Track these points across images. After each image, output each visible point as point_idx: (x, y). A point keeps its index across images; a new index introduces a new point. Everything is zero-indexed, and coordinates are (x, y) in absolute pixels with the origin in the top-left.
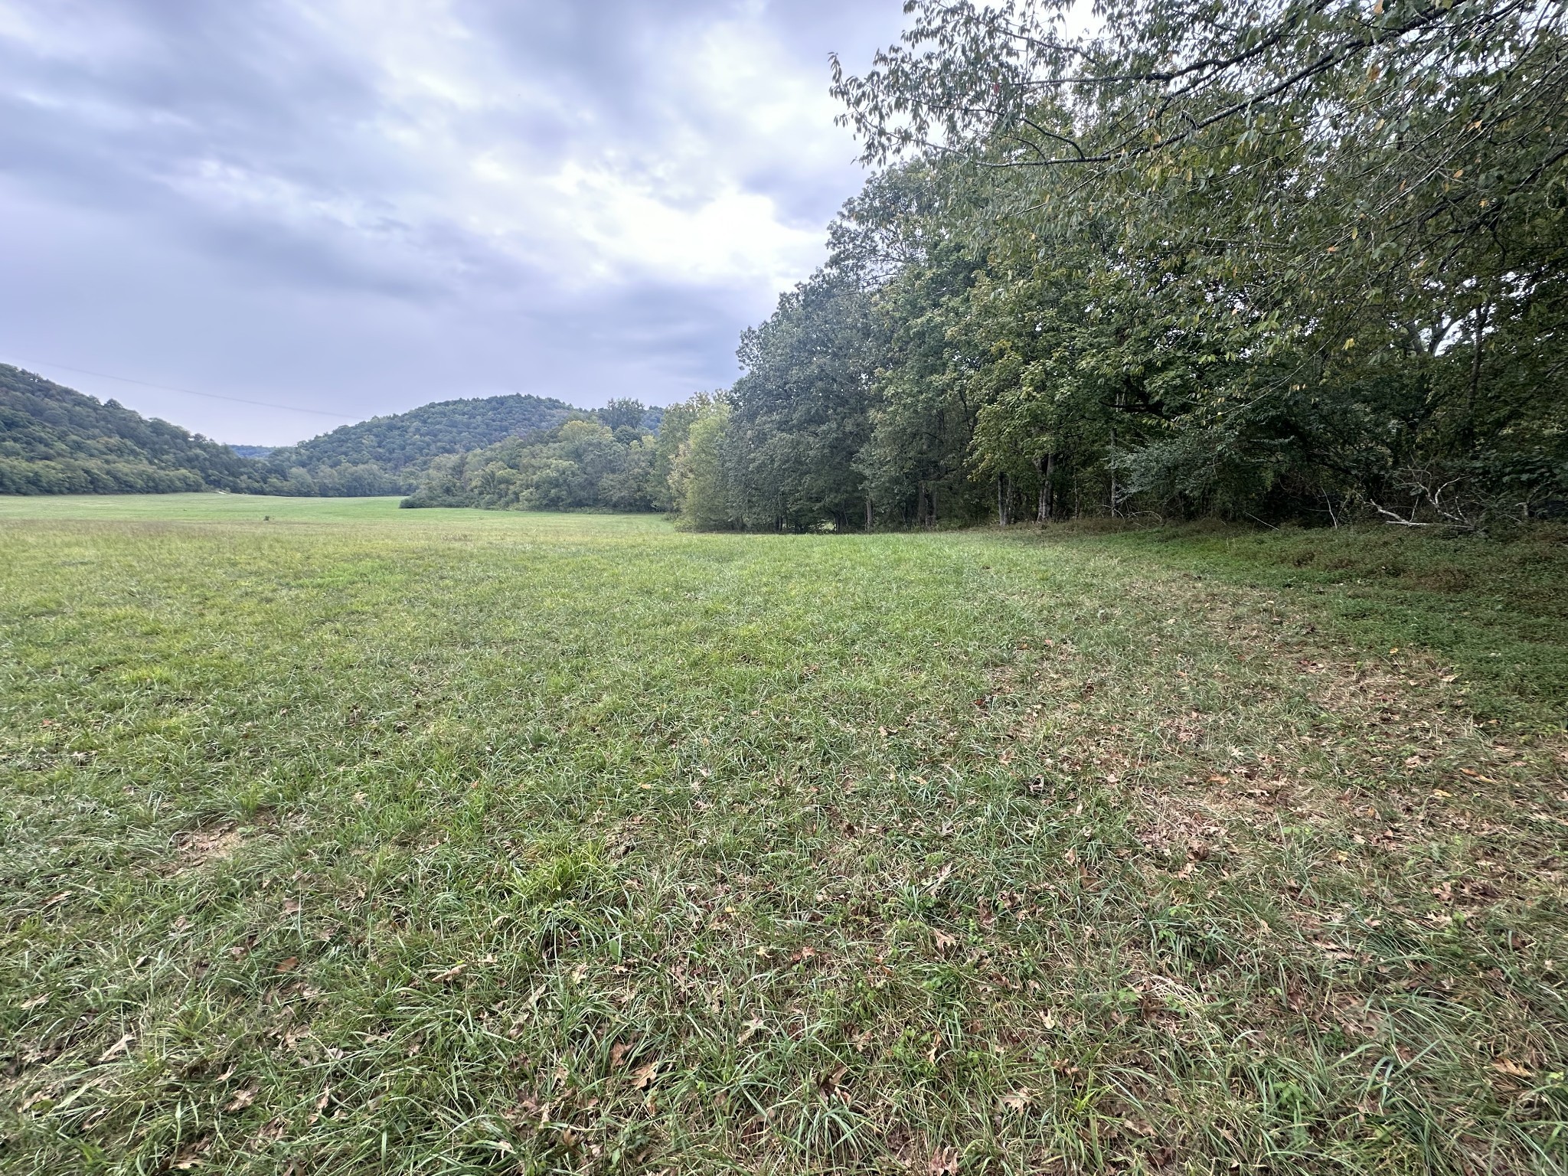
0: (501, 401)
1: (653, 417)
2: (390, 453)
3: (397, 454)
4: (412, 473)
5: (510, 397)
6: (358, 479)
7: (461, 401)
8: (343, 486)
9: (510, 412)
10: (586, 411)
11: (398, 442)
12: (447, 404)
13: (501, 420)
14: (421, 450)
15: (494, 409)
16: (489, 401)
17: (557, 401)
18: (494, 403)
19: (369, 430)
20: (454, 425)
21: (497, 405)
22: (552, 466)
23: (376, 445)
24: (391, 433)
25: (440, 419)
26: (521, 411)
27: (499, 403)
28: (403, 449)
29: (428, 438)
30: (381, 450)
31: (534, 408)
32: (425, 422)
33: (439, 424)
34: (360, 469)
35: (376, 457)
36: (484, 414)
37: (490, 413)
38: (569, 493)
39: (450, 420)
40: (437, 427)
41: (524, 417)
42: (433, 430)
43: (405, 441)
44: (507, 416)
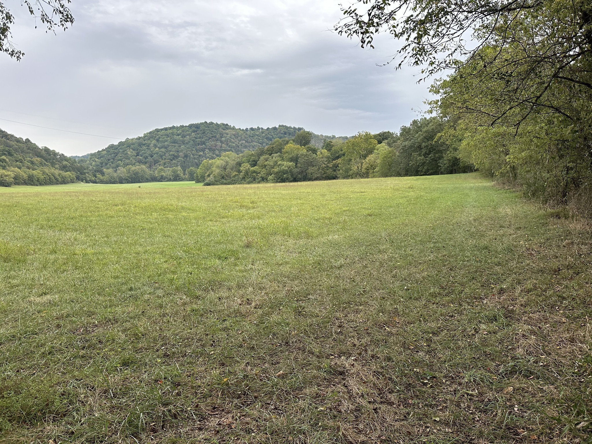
0: (197, 127)
1: (282, 132)
2: (145, 159)
3: (150, 159)
4: (162, 170)
5: (201, 123)
6: (136, 174)
7: (173, 127)
8: (129, 177)
9: (204, 133)
10: (243, 130)
11: (148, 152)
12: (166, 129)
13: (200, 138)
14: (161, 156)
15: (194, 131)
16: (191, 126)
17: (227, 125)
18: (194, 129)
19: (129, 146)
20: (175, 142)
21: (196, 129)
22: (285, 165)
23: (136, 154)
24: (141, 147)
25: (166, 138)
26: (210, 132)
27: (195, 128)
28: (152, 156)
29: (163, 150)
30: (141, 158)
31: (216, 130)
32: (158, 140)
33: (166, 141)
34: (137, 168)
35: (138, 162)
36: (189, 135)
37: (193, 134)
38: (292, 176)
39: (171, 139)
40: (166, 143)
41: (212, 135)
42: (164, 145)
43: (151, 152)
44: (203, 135)
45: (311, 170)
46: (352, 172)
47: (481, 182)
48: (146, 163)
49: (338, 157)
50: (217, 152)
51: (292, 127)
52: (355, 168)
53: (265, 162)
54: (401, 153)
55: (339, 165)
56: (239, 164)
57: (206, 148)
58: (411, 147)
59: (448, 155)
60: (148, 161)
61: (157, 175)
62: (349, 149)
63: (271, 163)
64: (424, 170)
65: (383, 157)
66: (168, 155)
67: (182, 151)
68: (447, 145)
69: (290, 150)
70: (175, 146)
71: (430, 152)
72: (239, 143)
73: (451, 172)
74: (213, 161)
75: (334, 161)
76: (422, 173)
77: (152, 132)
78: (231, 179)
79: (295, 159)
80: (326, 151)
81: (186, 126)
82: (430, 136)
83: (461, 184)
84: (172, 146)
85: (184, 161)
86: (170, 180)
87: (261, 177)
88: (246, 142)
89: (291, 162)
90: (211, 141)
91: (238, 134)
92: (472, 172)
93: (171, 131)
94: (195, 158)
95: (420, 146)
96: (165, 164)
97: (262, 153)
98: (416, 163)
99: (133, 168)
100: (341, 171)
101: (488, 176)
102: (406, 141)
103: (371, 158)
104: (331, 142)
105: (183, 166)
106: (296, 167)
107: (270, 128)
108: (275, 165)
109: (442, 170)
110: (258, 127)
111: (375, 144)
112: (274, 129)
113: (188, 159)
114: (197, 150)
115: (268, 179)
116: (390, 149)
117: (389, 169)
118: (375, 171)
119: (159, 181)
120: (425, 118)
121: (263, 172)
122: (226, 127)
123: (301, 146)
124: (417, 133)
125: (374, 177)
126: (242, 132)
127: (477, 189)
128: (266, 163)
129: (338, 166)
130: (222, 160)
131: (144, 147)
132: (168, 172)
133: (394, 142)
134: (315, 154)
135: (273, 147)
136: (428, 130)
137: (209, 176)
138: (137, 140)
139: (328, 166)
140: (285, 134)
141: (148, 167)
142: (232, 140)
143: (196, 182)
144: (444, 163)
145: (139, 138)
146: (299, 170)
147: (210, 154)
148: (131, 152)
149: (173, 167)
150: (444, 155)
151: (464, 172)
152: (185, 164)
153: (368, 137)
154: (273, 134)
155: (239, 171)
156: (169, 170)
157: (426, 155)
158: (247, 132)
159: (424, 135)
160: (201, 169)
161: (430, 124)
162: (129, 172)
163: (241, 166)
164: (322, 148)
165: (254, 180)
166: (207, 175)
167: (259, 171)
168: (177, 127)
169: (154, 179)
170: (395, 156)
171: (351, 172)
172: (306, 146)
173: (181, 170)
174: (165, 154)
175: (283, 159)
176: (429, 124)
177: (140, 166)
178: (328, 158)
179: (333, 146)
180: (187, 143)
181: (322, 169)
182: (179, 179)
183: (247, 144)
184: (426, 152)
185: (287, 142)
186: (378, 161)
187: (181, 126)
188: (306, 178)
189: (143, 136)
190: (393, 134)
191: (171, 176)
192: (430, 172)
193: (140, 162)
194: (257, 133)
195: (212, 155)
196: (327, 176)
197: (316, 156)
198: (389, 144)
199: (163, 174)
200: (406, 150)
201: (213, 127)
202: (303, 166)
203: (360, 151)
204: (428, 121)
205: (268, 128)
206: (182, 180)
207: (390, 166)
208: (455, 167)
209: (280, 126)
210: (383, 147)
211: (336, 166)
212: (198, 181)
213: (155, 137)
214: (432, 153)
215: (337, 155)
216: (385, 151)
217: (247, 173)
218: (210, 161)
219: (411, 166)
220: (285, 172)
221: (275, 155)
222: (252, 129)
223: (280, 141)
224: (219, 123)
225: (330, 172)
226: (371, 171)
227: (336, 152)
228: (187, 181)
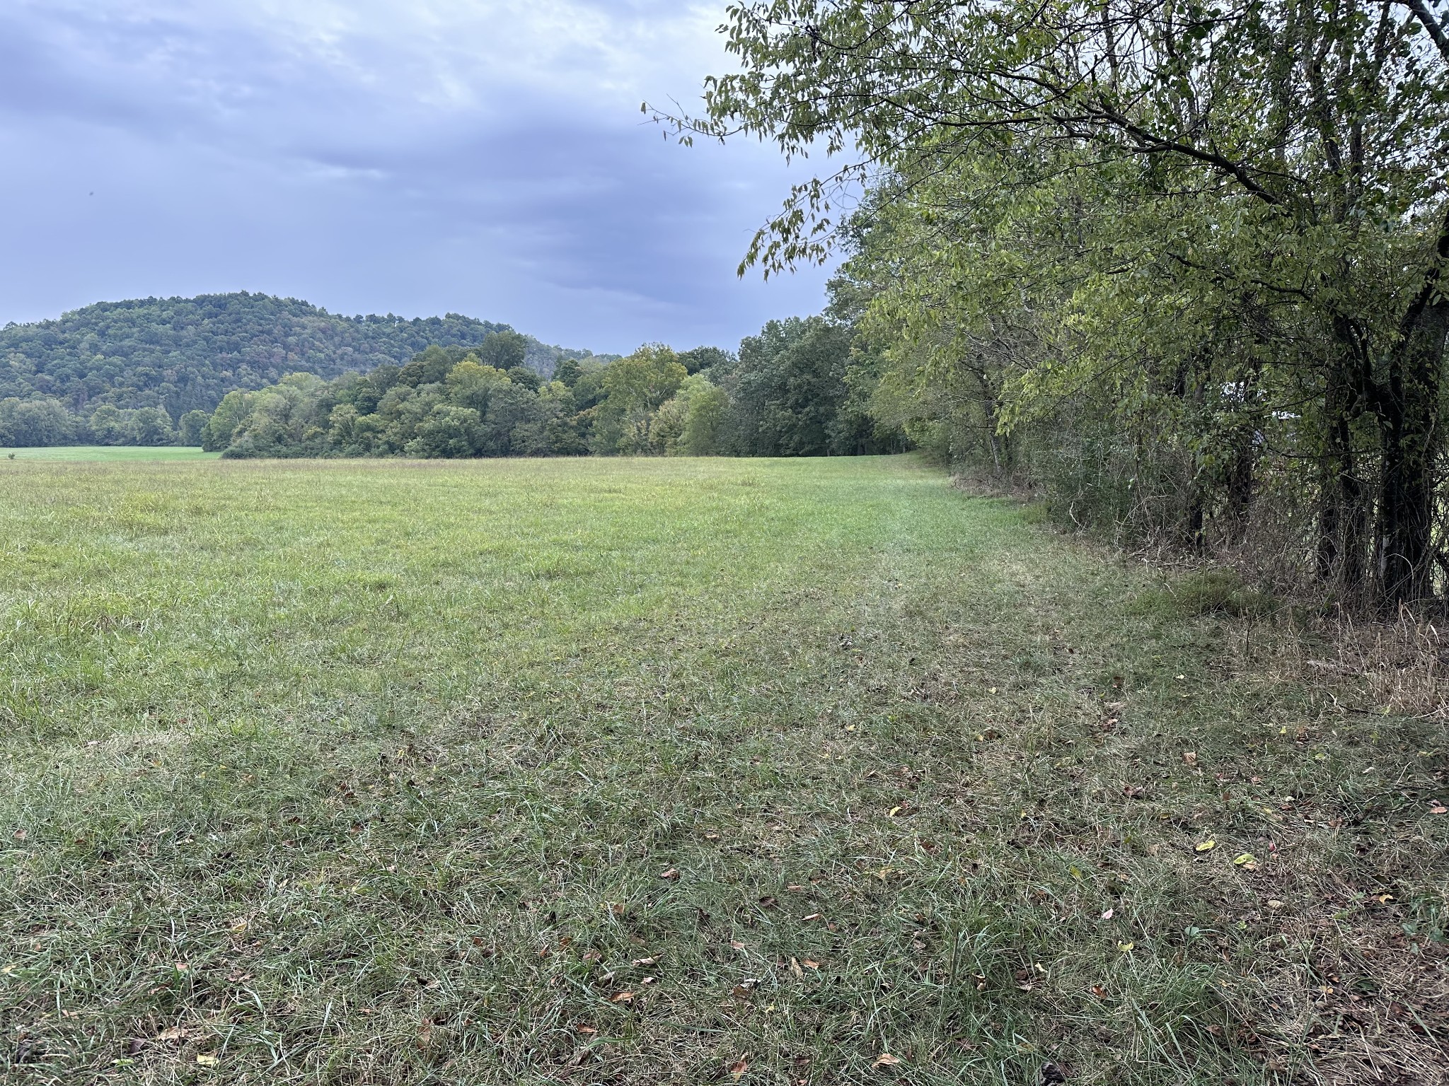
0: (220, 303)
1: (454, 331)
2: (63, 381)
3: (75, 383)
4: (110, 413)
5: (230, 296)
6: (31, 421)
7: (151, 301)
8: (9, 430)
9: (238, 320)
10: (348, 319)
11: (71, 365)
12: (128, 305)
13: (226, 332)
14: (111, 377)
15: (210, 315)
16: (201, 301)
17: (305, 303)
18: (208, 306)
20: (153, 340)
21: (215, 310)
22: (452, 414)
23: (34, 368)
24: (52, 350)
25: (126, 330)
26: (255, 320)
27: (216, 306)
28: (82, 376)
29: (117, 360)
30: (48, 377)
31: (272, 314)
32: (102, 334)
33: (128, 337)
34: (34, 405)
35: (41, 388)
36: (197, 324)
37: (206, 321)
38: (471, 443)
39: (143, 331)
40: (127, 342)
41: (261, 328)
42: (121, 347)
43: (81, 364)
44: (234, 326)
45: (521, 430)
46: (624, 439)
47: (921, 477)
48: (63, 393)
49: (593, 403)
50: (273, 373)
51: (482, 321)
52: (631, 431)
53: (398, 403)
54: (740, 399)
55: (595, 423)
56: (327, 406)
57: (242, 361)
58: (763, 386)
59: (847, 411)
60: (69, 388)
61: (94, 428)
62: (619, 383)
63: (416, 408)
64: (792, 445)
65: (697, 406)
66: (131, 373)
67: (171, 366)
68: (845, 384)
69: (466, 376)
70: (152, 352)
71: (807, 401)
72: (335, 353)
73: (853, 452)
74: (256, 393)
75: (581, 412)
76: (788, 452)
77: (86, 309)
78: (303, 445)
79: (479, 401)
80: (561, 384)
81: (187, 301)
82: (805, 364)
83: (874, 479)
84: (145, 350)
85: (176, 393)
86: (132, 442)
87: (387, 442)
88: (356, 349)
89: (469, 405)
90: (256, 344)
91: (333, 328)
92: (901, 452)
93: (143, 311)
94: (208, 387)
95: (785, 384)
96: (120, 397)
97: (391, 380)
98: (775, 426)
99: (24, 405)
100: (598, 436)
101: (938, 463)
102: (752, 370)
103: (670, 407)
104: (576, 364)
105: (172, 406)
106: (483, 421)
107: (423, 319)
108: (425, 413)
109: (834, 446)
110: (390, 315)
111: (680, 374)
112: (434, 324)
113: (189, 387)
114: (215, 365)
115: (406, 448)
116: (715, 389)
117: (713, 438)
118: (678, 440)
119: (99, 443)
120: (797, 319)
121: (393, 430)
122: (301, 308)
123: (497, 367)
124: (777, 353)
125: (676, 454)
126: (345, 325)
127: (914, 494)
128: (401, 406)
129: (591, 425)
130: (279, 392)
131: (61, 350)
132: (129, 419)
133: (727, 372)
134: (532, 392)
135: (421, 367)
136: (801, 347)
137: (240, 433)
138: (40, 330)
139: (565, 424)
140: (463, 336)
141: (68, 406)
142: (317, 343)
143: (206, 451)
144: (838, 427)
145: (49, 325)
146: (489, 430)
147: (253, 377)
148: (21, 362)
149: (141, 407)
150: (838, 411)
151: (884, 452)
152: (181, 402)
153: (664, 358)
154: (429, 335)
155: (327, 425)
156: (130, 414)
157: (797, 407)
158: (359, 325)
159: (793, 359)
160: (220, 414)
161: (808, 334)
162: (10, 416)
163: (330, 411)
164: (554, 378)
165: (367, 449)
166: (237, 430)
167: (380, 425)
168: (162, 301)
169: (85, 438)
170: (726, 407)
171: (622, 442)
172: (510, 370)
173: (164, 416)
174: (122, 371)
175: (448, 399)
176: (804, 332)
177: (45, 400)
178: (567, 402)
179: (580, 373)
180: (188, 345)
181: (550, 430)
182: (159, 440)
183: (357, 355)
184: (797, 400)
185: (463, 356)
186: (688, 417)
187: (173, 299)
188: (507, 450)
189: (59, 319)
190: (723, 355)
191: (135, 433)
192: (807, 448)
193: (46, 389)
194: (388, 330)
195: (259, 380)
196: (563, 448)
197: (534, 395)
198: (715, 377)
199: (112, 424)
200: (753, 392)
201: (265, 307)
202: (499, 420)
203: (645, 390)
204: (802, 325)
205: (417, 319)
206: (169, 443)
207: (713, 430)
208: (864, 440)
209: (448, 316)
210: (699, 383)
211: (586, 424)
212: (211, 447)
213: (96, 324)
214: (811, 403)
215: (590, 397)
216: (703, 393)
217: (347, 429)
218: (248, 396)
219: (763, 432)
220: (451, 431)
221: (428, 386)
222: (372, 318)
223: (443, 351)
224: (282, 298)
225: (570, 437)
226: (670, 441)
227: (588, 389)
228: (183, 445)
